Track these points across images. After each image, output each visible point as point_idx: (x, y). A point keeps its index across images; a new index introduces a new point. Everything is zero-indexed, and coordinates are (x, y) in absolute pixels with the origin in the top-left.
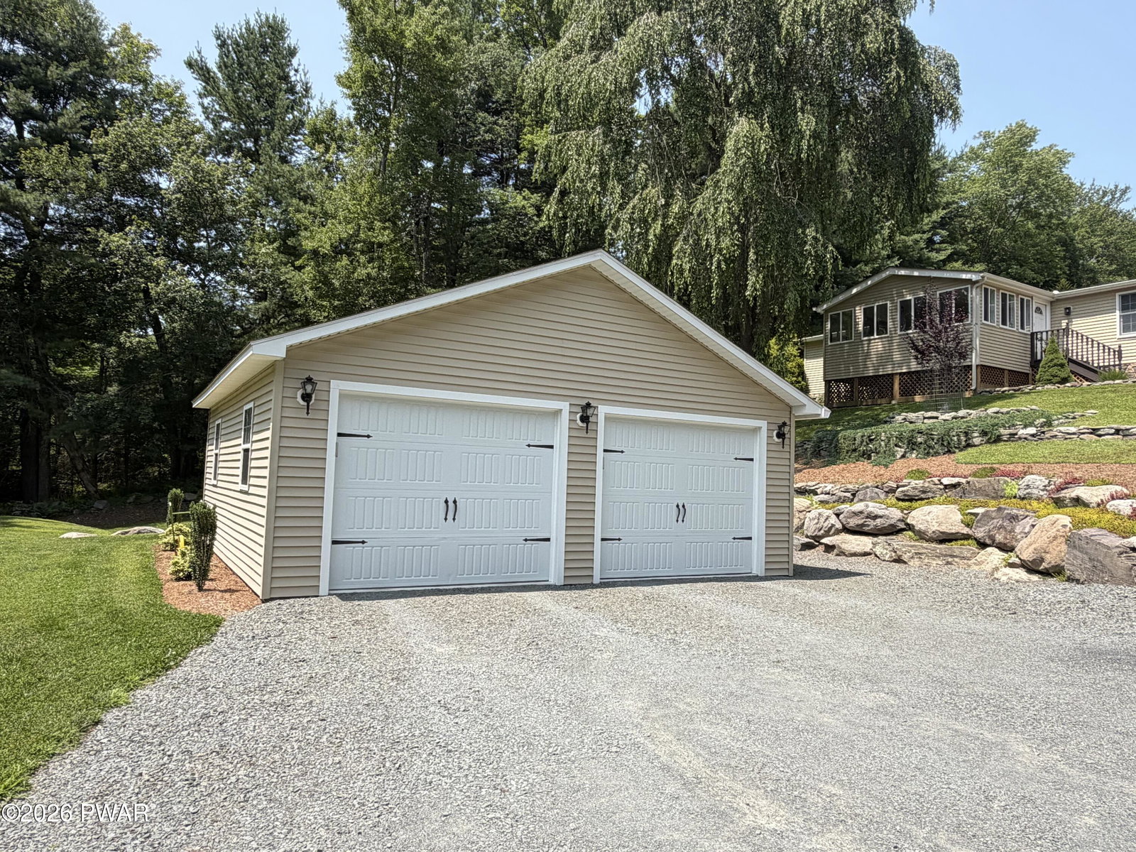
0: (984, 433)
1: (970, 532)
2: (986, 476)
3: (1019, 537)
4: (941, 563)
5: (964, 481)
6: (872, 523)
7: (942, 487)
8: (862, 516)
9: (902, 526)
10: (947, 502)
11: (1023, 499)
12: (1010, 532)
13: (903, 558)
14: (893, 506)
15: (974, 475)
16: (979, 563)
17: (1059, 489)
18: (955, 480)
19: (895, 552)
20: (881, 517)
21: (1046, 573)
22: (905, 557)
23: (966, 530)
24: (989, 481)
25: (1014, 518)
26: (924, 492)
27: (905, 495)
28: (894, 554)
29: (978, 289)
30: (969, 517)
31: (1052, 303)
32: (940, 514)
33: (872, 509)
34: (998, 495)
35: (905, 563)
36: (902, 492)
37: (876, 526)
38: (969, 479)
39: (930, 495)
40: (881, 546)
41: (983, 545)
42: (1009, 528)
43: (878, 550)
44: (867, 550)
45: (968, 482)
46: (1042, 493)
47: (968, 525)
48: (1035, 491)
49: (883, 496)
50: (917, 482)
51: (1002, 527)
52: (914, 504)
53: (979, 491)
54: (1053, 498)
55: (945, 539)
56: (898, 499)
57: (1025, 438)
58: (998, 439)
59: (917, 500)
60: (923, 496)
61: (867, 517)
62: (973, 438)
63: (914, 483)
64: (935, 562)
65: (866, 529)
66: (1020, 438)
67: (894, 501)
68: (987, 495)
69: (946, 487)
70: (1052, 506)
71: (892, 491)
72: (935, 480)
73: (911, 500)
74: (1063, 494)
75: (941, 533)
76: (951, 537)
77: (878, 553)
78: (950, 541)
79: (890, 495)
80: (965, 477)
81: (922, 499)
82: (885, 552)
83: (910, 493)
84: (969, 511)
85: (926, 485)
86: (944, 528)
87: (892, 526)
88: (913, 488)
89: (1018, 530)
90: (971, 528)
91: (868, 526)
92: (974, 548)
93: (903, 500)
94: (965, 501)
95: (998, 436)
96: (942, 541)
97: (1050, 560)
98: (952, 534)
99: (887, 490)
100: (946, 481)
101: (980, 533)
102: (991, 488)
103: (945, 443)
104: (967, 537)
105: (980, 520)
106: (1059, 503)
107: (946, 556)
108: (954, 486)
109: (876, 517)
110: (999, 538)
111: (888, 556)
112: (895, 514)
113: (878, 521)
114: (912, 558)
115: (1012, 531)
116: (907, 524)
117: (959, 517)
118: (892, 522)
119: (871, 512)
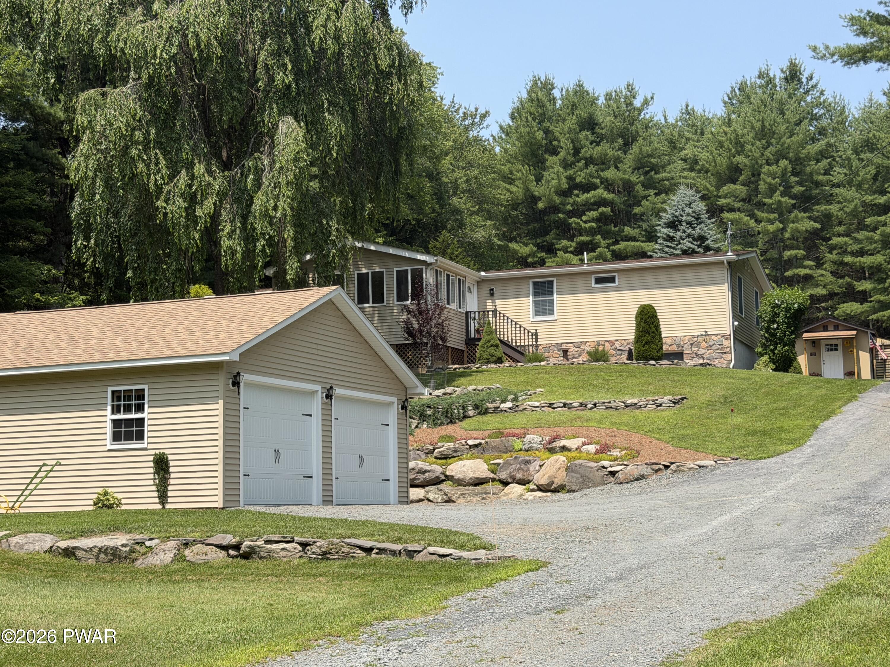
0: (476, 407)
1: (495, 476)
2: (498, 437)
3: (533, 473)
4: (478, 499)
5: (483, 442)
6: (422, 477)
7: (468, 447)
8: (414, 472)
9: (443, 477)
10: (473, 457)
11: (527, 451)
12: (527, 471)
13: (452, 499)
14: (434, 463)
15: (490, 437)
16: (507, 495)
17: (550, 443)
18: (477, 442)
19: (447, 495)
20: (429, 471)
21: (555, 491)
22: (454, 498)
23: (492, 475)
24: (502, 441)
25: (527, 462)
26: (455, 451)
27: (442, 455)
28: (445, 497)
29: (432, 271)
30: (493, 466)
31: (478, 282)
32: (472, 465)
33: (422, 466)
34: (508, 450)
35: (454, 502)
36: (440, 452)
37: (425, 479)
38: (487, 440)
39: (460, 453)
40: (433, 493)
41: (505, 484)
42: (525, 469)
43: (431, 496)
44: (421, 497)
45: (487, 442)
46: (539, 446)
47: (493, 472)
48: (535, 445)
49: (423, 456)
50: (449, 444)
51: (520, 469)
52: (449, 461)
53: (495, 448)
54: (547, 448)
55: (479, 482)
56: (436, 458)
57: (505, 411)
58: (486, 412)
59: (450, 458)
60: (454, 454)
61: (418, 473)
62: (469, 410)
63: (447, 445)
64: (475, 499)
65: (417, 482)
66: (501, 411)
67: (434, 460)
68: (500, 451)
69: (471, 446)
70: (547, 454)
71: (431, 452)
72: (463, 441)
73: (446, 458)
74: (554, 445)
75: (477, 478)
76: (482, 481)
77: (431, 498)
78: (482, 484)
79: (429, 455)
80: (483, 439)
81: (454, 457)
82: (437, 496)
83: (445, 453)
84: (492, 462)
85: (457, 446)
86: (477, 475)
87: (438, 477)
88: (448, 449)
89: (531, 469)
90: (495, 474)
91: (419, 479)
92: (500, 486)
93: (440, 459)
94: (487, 456)
95: (487, 409)
96: (476, 485)
97: (558, 482)
98: (483, 478)
99: (427, 451)
100: (471, 442)
101: (503, 475)
102: (503, 445)
103: (449, 415)
104: (493, 480)
105: (502, 467)
106: (552, 451)
107: (482, 493)
108: (476, 446)
109: (425, 472)
110: (519, 476)
111: (440, 498)
112: (437, 469)
113: (427, 475)
114: (459, 497)
115: (528, 470)
116: (446, 476)
117: (486, 467)
118: (437, 474)
119: (422, 468)
